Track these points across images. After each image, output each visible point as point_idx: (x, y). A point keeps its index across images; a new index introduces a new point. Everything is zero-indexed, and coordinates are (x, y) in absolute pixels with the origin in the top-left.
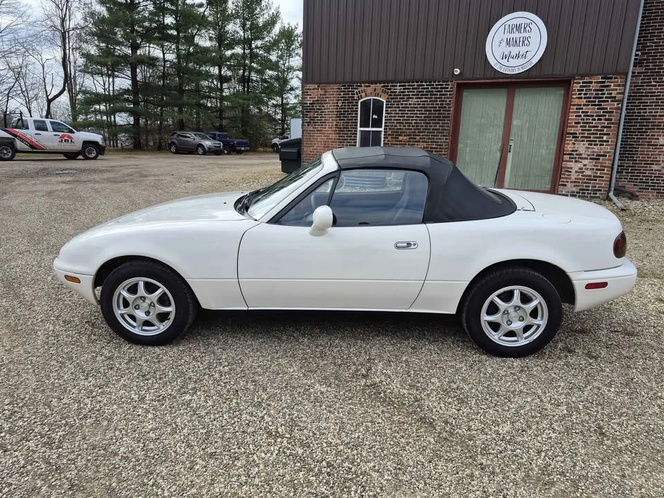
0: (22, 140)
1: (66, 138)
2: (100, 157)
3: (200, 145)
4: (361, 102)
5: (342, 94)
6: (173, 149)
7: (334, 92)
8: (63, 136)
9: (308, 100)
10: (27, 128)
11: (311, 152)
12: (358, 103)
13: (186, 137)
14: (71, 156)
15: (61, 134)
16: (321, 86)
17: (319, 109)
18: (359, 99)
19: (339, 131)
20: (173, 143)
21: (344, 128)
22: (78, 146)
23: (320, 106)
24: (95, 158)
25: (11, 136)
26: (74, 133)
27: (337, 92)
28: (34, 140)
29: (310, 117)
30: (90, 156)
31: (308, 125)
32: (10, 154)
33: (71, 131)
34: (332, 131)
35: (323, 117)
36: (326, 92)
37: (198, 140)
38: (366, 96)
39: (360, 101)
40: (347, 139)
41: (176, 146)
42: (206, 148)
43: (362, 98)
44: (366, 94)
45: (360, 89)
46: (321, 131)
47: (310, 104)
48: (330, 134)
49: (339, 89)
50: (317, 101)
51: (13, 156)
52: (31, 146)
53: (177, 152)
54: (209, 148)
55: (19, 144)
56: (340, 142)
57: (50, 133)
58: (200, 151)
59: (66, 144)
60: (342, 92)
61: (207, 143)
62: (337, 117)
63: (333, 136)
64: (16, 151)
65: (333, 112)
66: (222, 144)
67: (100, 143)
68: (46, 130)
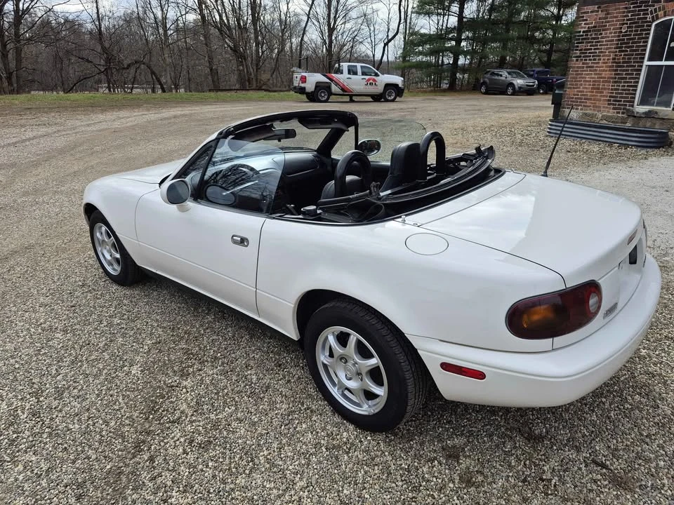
0: (337, 84)
1: (371, 81)
2: (398, 99)
3: (511, 84)
4: (656, 25)
5: (630, 15)
6: (483, 89)
7: (620, 13)
8: (369, 80)
9: (582, 28)
10: (342, 73)
11: (574, 95)
12: (650, 26)
13: (498, 75)
14: (377, 98)
15: (367, 77)
16: (603, 6)
17: (594, 38)
18: (654, 21)
19: (617, 65)
20: (484, 83)
21: (623, 63)
22: (379, 89)
23: (596, 34)
24: (393, 101)
25: (328, 81)
26: (379, 76)
27: (624, 12)
28: (345, 84)
29: (581, 50)
30: (389, 98)
31: (577, 60)
32: (326, 97)
33: (377, 75)
34: (606, 67)
35: (598, 49)
36: (608, 14)
37: (510, 79)
38: (665, 16)
39: (654, 24)
40: (626, 78)
41: (487, 87)
42: (516, 87)
43: (658, 18)
44: (665, 12)
45: (657, 6)
46: (592, 67)
47: (584, 32)
48: (604, 71)
49: (626, 8)
50: (595, 27)
51: (328, 98)
52: (343, 89)
53: (487, 93)
54: (520, 88)
55: (334, 88)
56: (615, 82)
57: (359, 77)
58: (510, 90)
59: (370, 87)
60: (629, 12)
61: (519, 82)
62: (617, 48)
63: (606, 74)
64: (330, 93)
65: (613, 40)
66: (537, 83)
67: (400, 86)
68: (355, 73)
